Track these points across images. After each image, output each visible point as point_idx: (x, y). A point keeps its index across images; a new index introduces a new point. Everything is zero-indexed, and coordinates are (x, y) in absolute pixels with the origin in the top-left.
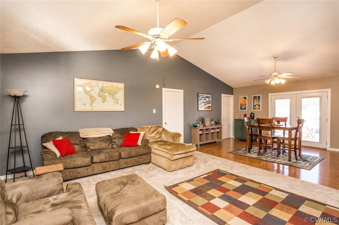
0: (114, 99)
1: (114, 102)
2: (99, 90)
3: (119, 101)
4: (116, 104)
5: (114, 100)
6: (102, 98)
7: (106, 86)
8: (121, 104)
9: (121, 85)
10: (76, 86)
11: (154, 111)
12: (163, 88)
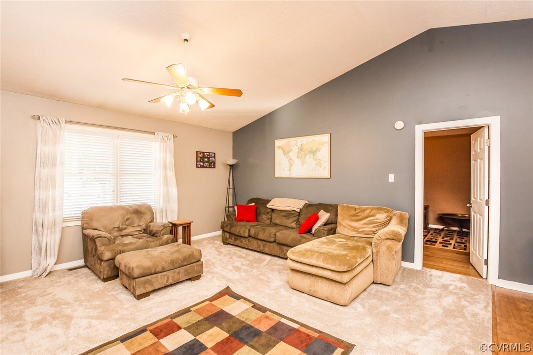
0: (315, 159)
1: (316, 164)
2: (298, 150)
3: (322, 162)
4: (318, 167)
5: (316, 162)
6: (301, 160)
7: (305, 142)
8: (325, 167)
9: (326, 138)
10: (276, 149)
11: (391, 178)
12: (416, 126)
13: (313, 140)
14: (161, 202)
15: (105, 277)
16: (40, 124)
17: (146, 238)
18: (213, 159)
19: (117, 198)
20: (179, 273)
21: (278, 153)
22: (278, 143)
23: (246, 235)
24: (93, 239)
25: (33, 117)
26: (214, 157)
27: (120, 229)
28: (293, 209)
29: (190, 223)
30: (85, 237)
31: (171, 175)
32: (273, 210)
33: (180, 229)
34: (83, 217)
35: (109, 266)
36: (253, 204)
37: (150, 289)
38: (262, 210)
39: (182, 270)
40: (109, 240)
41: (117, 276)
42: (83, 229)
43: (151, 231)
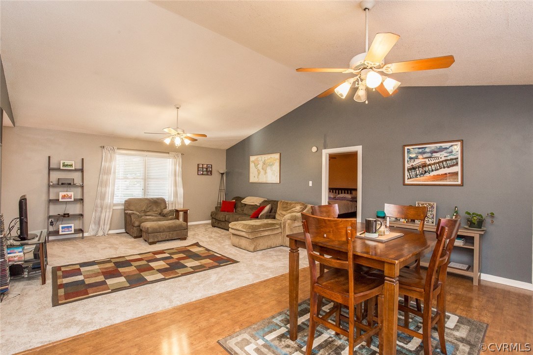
0: (272, 170)
2: (263, 164)
3: (275, 172)
4: (273, 175)
5: (272, 172)
6: (264, 171)
7: (266, 159)
8: (277, 176)
9: (277, 156)
10: (251, 163)
11: (311, 184)
12: (323, 150)
13: (271, 157)
14: (172, 198)
15: (135, 235)
16: (104, 151)
17: (160, 217)
18: (211, 169)
19: (145, 193)
20: (172, 234)
21: (252, 165)
22: (252, 158)
23: (224, 220)
24: (130, 215)
25: (101, 147)
26: (211, 168)
27: (145, 212)
28: (255, 204)
29: (187, 210)
30: (126, 214)
31: (179, 179)
32: (245, 205)
33: (181, 214)
34: (125, 204)
35: (137, 229)
36: (234, 201)
37: (156, 240)
38: (239, 204)
39: (175, 233)
40: (138, 216)
41: (141, 236)
42: (125, 210)
43: (163, 214)
